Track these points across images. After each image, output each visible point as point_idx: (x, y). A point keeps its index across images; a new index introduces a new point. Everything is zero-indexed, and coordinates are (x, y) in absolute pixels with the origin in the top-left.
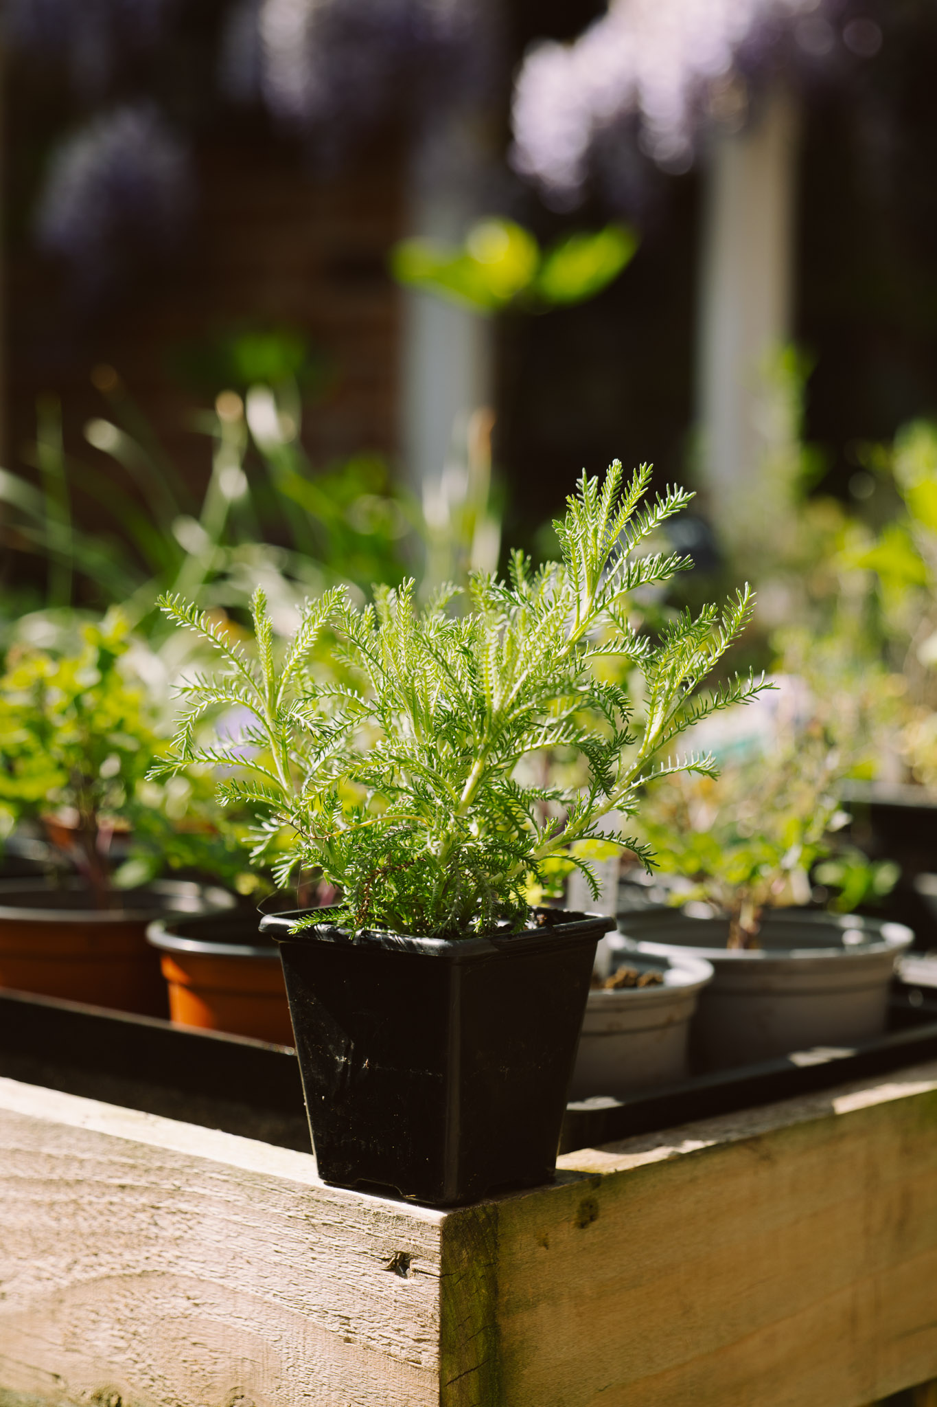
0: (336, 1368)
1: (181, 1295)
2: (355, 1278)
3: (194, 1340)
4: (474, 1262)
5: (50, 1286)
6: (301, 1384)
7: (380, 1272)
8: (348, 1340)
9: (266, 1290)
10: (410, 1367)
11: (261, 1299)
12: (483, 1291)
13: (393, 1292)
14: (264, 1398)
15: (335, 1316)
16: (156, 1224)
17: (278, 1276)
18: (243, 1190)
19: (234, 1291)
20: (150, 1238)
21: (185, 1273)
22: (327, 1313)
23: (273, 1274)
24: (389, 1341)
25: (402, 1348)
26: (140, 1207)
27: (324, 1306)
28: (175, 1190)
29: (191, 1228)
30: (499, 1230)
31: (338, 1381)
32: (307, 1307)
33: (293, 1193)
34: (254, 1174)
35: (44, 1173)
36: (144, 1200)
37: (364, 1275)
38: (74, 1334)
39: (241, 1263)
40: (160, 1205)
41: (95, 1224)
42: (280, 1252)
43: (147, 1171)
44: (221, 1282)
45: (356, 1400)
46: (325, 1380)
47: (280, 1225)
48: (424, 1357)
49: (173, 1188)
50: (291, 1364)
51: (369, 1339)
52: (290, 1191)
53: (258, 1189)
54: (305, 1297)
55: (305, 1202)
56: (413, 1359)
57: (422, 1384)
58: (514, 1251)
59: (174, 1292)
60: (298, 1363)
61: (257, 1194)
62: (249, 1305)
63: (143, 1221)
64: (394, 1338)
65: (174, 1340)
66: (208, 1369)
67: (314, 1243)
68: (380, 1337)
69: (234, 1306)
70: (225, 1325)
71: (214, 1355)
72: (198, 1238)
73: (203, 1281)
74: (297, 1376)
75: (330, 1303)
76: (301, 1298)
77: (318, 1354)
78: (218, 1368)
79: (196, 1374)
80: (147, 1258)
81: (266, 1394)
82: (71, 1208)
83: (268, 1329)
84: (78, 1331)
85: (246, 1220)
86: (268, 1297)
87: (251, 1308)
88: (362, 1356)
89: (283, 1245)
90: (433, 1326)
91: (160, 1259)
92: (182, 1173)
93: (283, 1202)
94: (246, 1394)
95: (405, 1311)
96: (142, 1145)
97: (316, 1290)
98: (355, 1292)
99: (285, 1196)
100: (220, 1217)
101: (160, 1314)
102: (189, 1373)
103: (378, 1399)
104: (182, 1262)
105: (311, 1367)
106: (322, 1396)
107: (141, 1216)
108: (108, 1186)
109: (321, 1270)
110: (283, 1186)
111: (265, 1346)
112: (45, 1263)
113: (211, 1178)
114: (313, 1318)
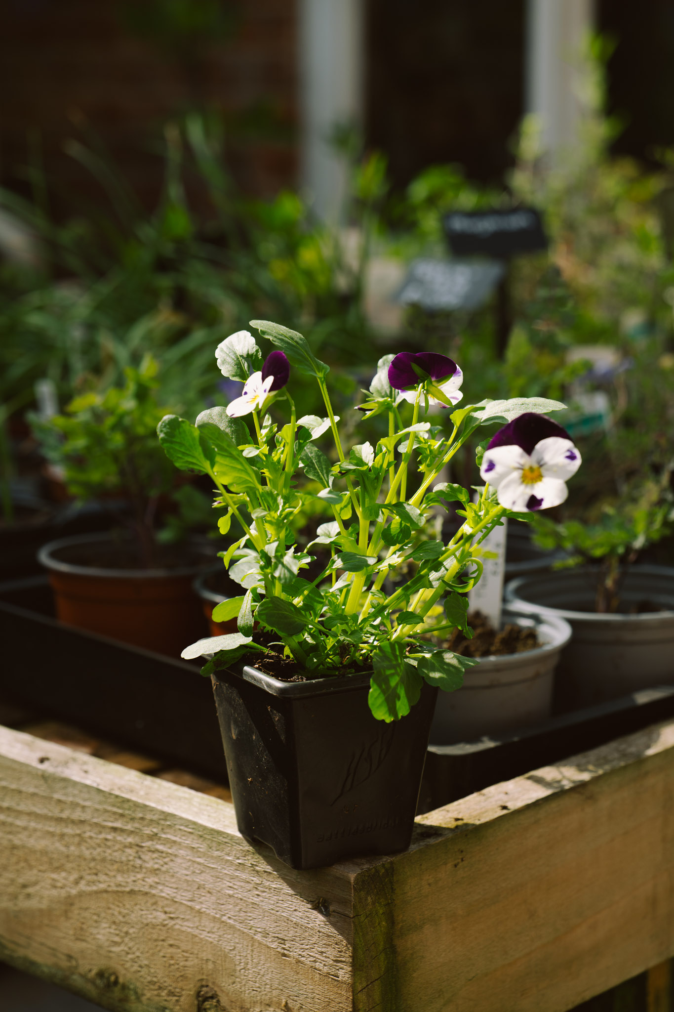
0: (276, 973)
1: (160, 910)
2: (289, 912)
3: (171, 942)
4: (377, 904)
5: (63, 893)
6: (250, 982)
7: (307, 910)
8: (284, 955)
9: (223, 913)
10: (330, 979)
11: (219, 919)
12: (384, 923)
13: (317, 925)
14: (223, 988)
15: (274, 937)
16: (140, 858)
17: (231, 904)
18: (203, 841)
19: (199, 912)
20: (136, 867)
21: (163, 895)
22: (268, 934)
23: (228, 902)
24: (314, 959)
25: (325, 965)
26: (128, 845)
27: (266, 929)
28: (153, 835)
29: (166, 864)
30: (394, 878)
31: (278, 983)
32: (253, 928)
33: (241, 847)
34: (212, 830)
35: (56, 812)
36: (130, 840)
37: (295, 910)
38: (82, 929)
39: (205, 893)
40: (143, 845)
41: (95, 853)
42: (233, 888)
43: (133, 819)
44: (189, 904)
45: (291, 997)
46: (268, 981)
47: (231, 869)
48: (341, 973)
49: (152, 833)
50: (242, 967)
51: (300, 957)
52: (239, 845)
53: (215, 841)
54: (251, 922)
55: (250, 854)
56: (332, 973)
57: (339, 992)
58: (405, 891)
59: (154, 907)
60: (248, 967)
61: (214, 844)
62: (211, 922)
63: (130, 855)
64: (319, 958)
65: (156, 940)
66: (182, 964)
67: (258, 884)
68: (308, 956)
69: (200, 921)
70: (193, 935)
71: (185, 954)
72: (171, 871)
73: (176, 902)
74: (247, 976)
75: (271, 928)
76: (249, 922)
77: (262, 962)
78: (188, 964)
79: (172, 967)
80: (134, 881)
81: (224, 986)
82: (77, 839)
83: (225, 941)
84: (84, 926)
85: (206, 862)
86: (224, 918)
87: (212, 925)
88: (295, 967)
89: (235, 883)
90: (347, 952)
91: (144, 883)
92: (158, 824)
93: (234, 852)
94: (210, 984)
95: (326, 939)
96: (128, 801)
97: (260, 917)
98: (289, 922)
99: (235, 849)
100: (188, 858)
101: (145, 922)
102: (167, 965)
103: (307, 999)
104: (160, 887)
105: (257, 970)
106: (266, 992)
107: (128, 851)
108: (104, 827)
109: (264, 904)
110: (233, 841)
111: (223, 953)
112: (60, 876)
113: (180, 829)
114: (258, 937)
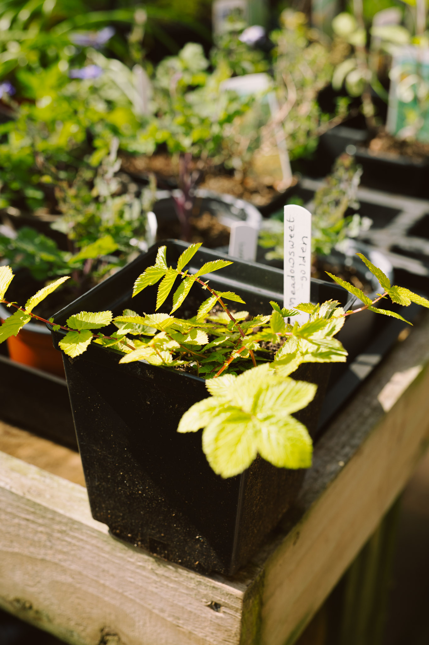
0: (171, 635)
1: (69, 575)
4: (254, 601)
6: (148, 634)
8: (178, 626)
12: (257, 608)
13: (209, 616)
14: (124, 632)
19: (104, 586)
20: (47, 546)
22: (165, 612)
24: (206, 635)
25: (214, 640)
26: (39, 531)
27: (163, 609)
28: (62, 531)
29: (74, 550)
32: (152, 605)
36: (41, 529)
37: (190, 604)
39: (109, 575)
40: (54, 535)
41: (10, 529)
42: (134, 578)
43: (43, 517)
44: (95, 578)
46: (163, 637)
47: (133, 567)
49: (61, 529)
50: (141, 624)
51: (193, 631)
54: (151, 602)
55: (151, 563)
59: (63, 573)
60: (146, 626)
61: (117, 549)
62: (114, 593)
63: (42, 538)
64: (210, 635)
67: (157, 581)
68: (200, 632)
69: (104, 590)
70: (97, 597)
72: (79, 556)
73: (83, 574)
75: (167, 608)
76: (148, 601)
77: (159, 626)
80: (45, 554)
83: (126, 607)
85: (110, 558)
86: (126, 594)
87: (115, 595)
88: (188, 635)
89: (136, 576)
90: (235, 638)
91: (54, 557)
92: (67, 525)
95: (217, 626)
96: (39, 505)
97: (158, 600)
98: (184, 609)
100: (93, 551)
101: (55, 580)
104: (68, 563)
107: (40, 535)
108: (17, 516)
109: (161, 594)
111: (124, 613)
113: (87, 533)
114: (156, 611)
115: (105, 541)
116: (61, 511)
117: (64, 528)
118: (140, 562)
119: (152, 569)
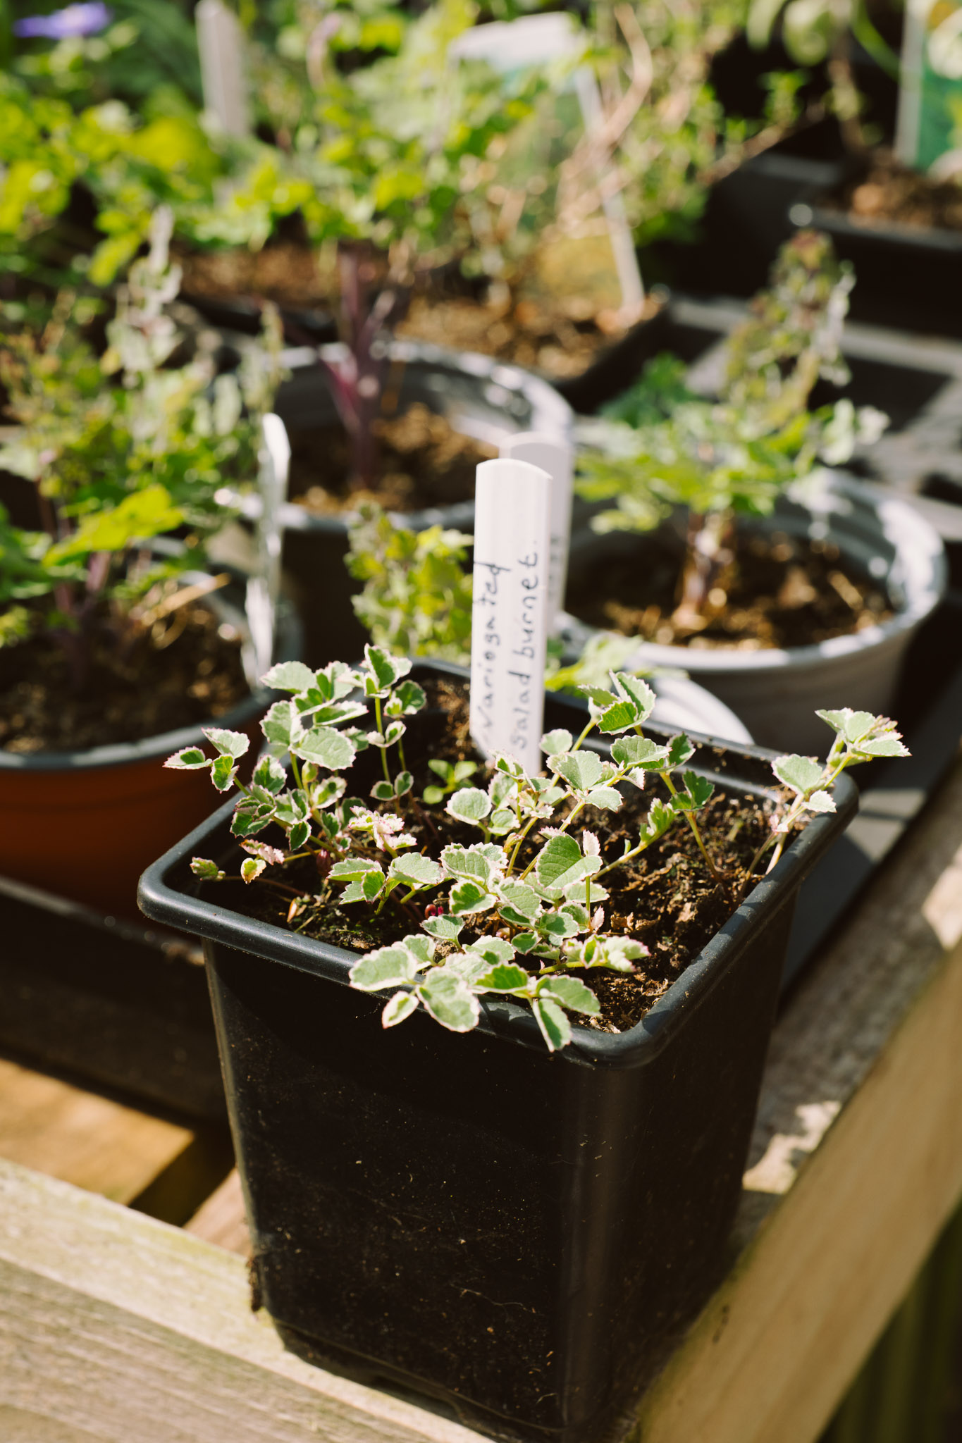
18: (190, 1365)
20: (17, 1371)
21: (87, 1428)
28: (59, 1329)
29: (94, 1382)
40: (35, 1339)
47: (265, 1425)
49: (55, 1325)
53: (222, 1371)
61: (220, 1376)
72: (108, 1396)
80: (12, 1392)
85: (199, 1401)
91: (37, 1400)
92: (72, 1312)
100: (150, 1384)
104: (80, 1416)
115: (185, 1356)
116: (55, 1275)
117: (64, 1322)
118: (283, 1411)
119: (320, 1431)
